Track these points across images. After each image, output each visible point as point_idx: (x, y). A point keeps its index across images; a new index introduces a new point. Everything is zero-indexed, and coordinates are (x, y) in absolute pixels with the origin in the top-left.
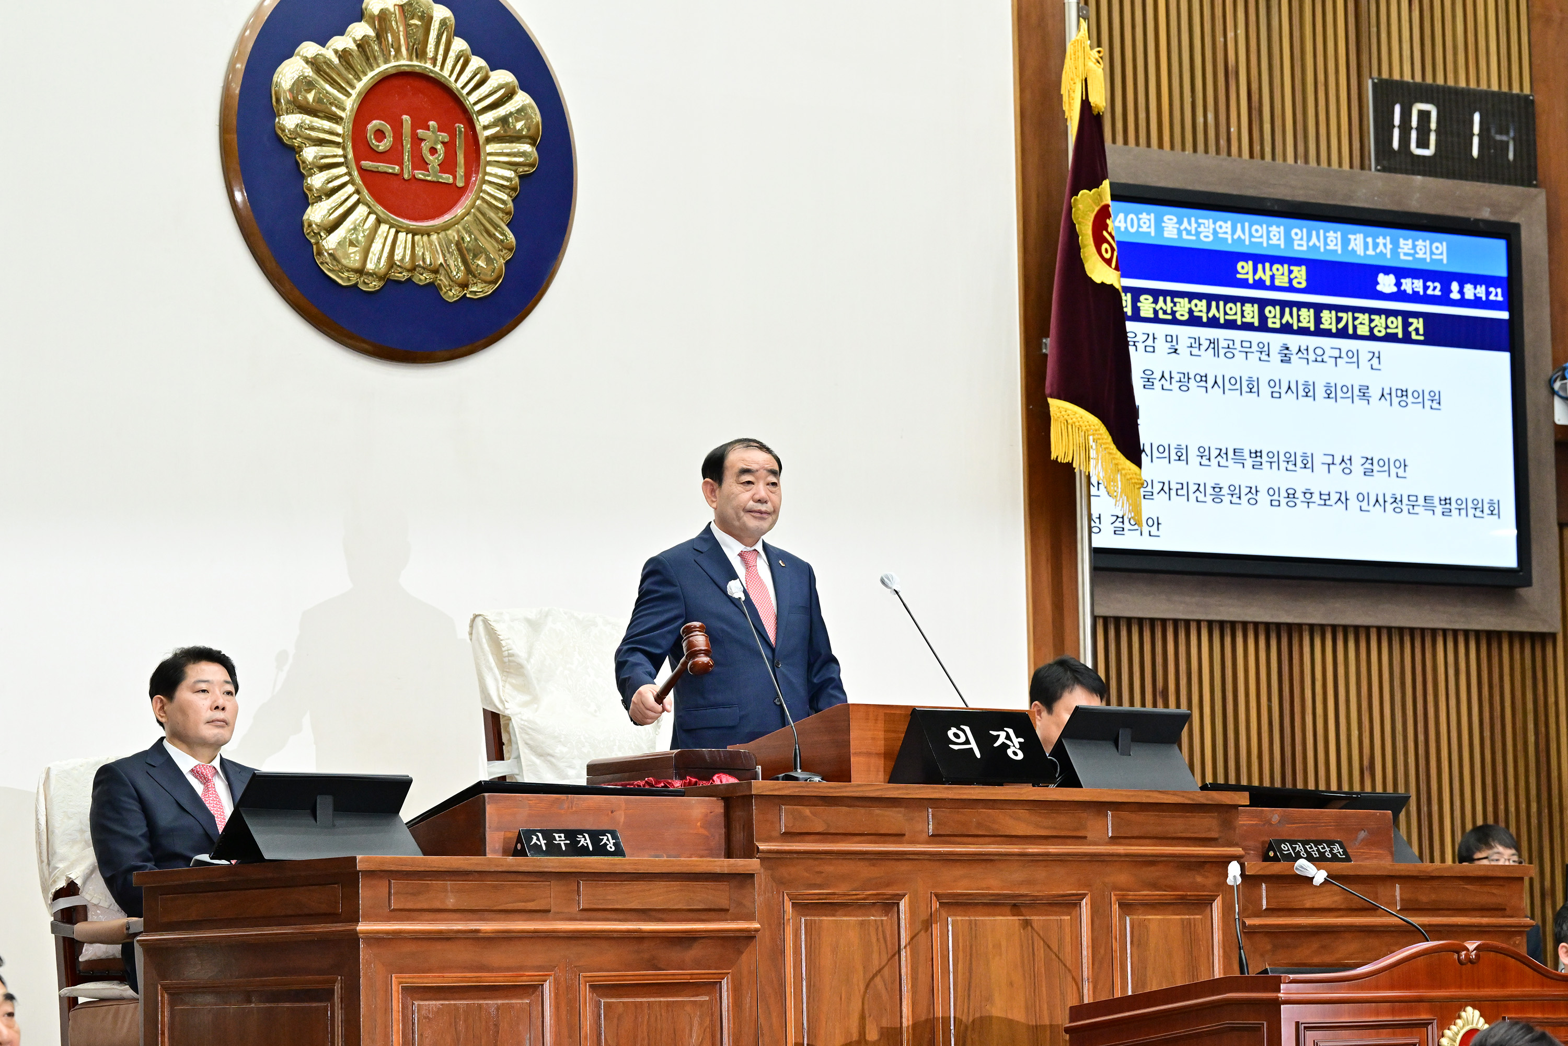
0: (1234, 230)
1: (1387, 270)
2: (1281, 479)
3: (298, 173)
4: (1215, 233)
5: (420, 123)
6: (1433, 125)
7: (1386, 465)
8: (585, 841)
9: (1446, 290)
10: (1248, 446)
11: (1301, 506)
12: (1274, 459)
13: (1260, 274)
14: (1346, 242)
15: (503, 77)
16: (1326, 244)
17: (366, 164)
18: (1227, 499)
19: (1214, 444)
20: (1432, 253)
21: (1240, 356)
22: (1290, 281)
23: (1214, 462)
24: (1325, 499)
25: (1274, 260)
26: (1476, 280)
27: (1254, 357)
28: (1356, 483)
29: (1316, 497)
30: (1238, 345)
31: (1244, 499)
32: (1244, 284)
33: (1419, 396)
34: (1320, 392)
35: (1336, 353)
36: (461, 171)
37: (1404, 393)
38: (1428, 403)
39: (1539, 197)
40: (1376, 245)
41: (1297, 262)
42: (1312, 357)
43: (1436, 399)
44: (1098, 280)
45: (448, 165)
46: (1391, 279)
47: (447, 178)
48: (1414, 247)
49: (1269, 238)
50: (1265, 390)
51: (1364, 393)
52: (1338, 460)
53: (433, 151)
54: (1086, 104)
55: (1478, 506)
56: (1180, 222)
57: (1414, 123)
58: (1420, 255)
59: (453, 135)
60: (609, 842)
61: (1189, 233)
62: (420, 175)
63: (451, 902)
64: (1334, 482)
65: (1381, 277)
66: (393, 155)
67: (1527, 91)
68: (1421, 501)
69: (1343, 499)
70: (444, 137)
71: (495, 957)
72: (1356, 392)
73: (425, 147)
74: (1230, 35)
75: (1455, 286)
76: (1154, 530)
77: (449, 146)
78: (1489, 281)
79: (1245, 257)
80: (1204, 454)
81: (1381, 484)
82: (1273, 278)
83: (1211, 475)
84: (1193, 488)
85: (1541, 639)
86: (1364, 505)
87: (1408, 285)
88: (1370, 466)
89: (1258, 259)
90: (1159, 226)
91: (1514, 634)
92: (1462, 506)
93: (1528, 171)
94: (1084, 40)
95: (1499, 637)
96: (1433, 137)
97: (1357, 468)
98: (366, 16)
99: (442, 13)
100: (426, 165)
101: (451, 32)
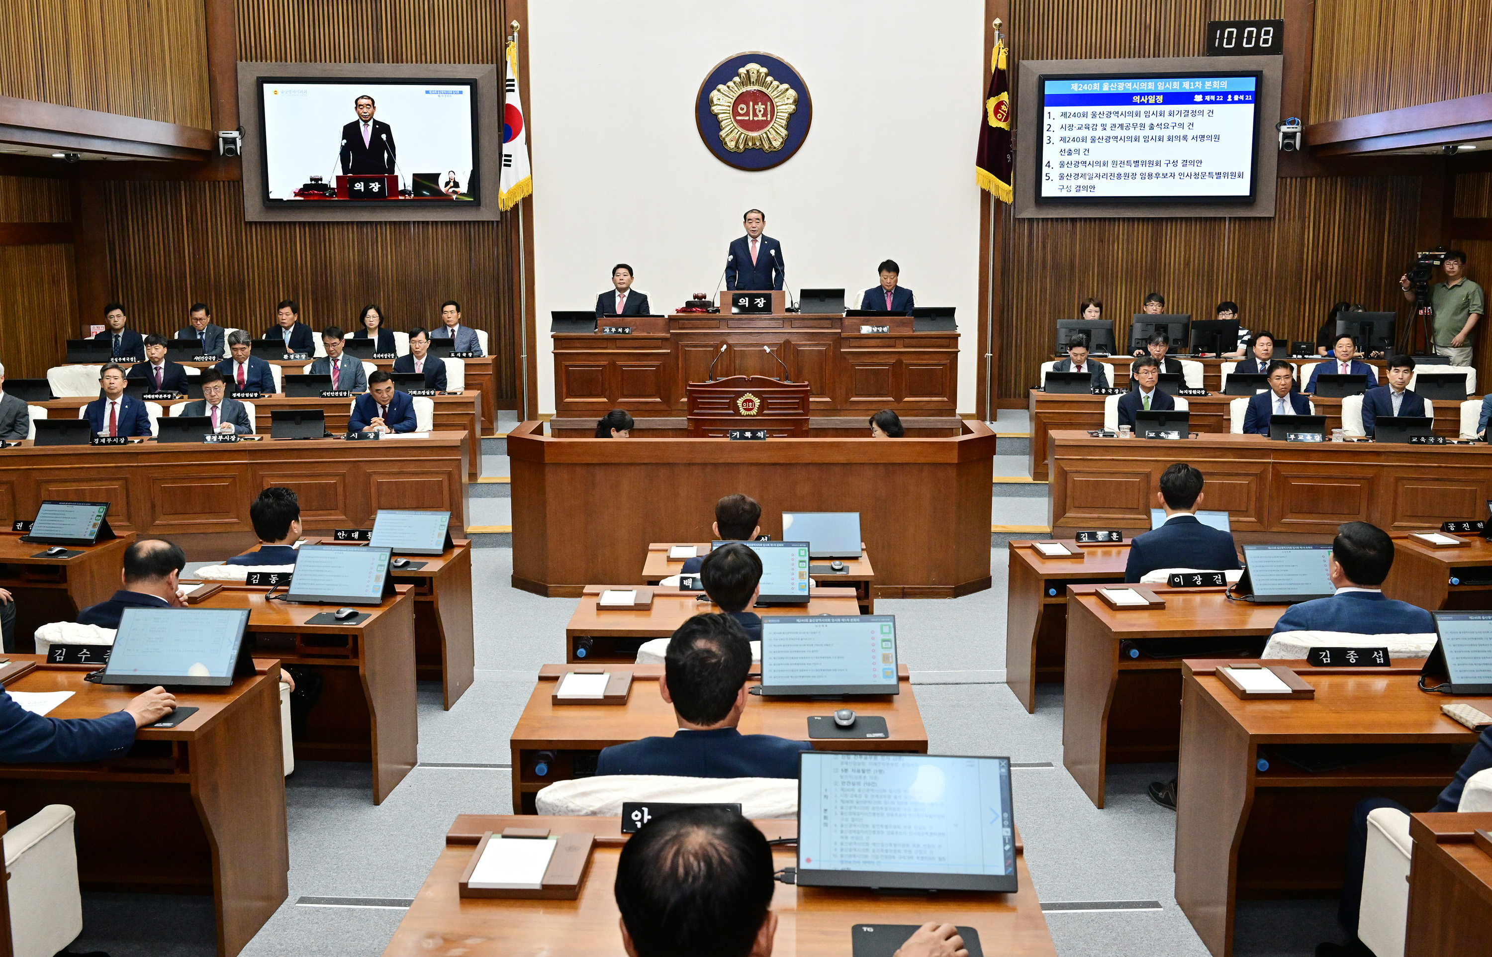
0: (1133, 85)
1: (1198, 93)
2: (1147, 170)
3: (719, 122)
4: (1124, 87)
5: (755, 103)
6: (1234, 36)
7: (1192, 163)
8: (620, 330)
9: (1225, 98)
10: (1133, 159)
11: (1154, 179)
12: (1144, 163)
13: (1143, 99)
14: (1181, 85)
15: (786, 86)
16: (1172, 86)
17: (738, 118)
18: (1123, 178)
19: (1119, 159)
20: (1220, 85)
21: (1132, 129)
22: (1156, 101)
23: (1118, 166)
24: (1165, 176)
25: (1148, 94)
26: (1239, 93)
27: (1138, 129)
28: (1180, 169)
29: (1161, 175)
30: (1131, 125)
31: (1130, 177)
32: (1136, 104)
33: (1210, 138)
34: (1166, 139)
35: (1174, 125)
36: (769, 116)
37: (1203, 137)
38: (1213, 140)
39: (1279, 58)
40: (1194, 85)
41: (1159, 94)
42: (1163, 126)
43: (1217, 138)
44: (994, 126)
45: (765, 115)
46: (1201, 96)
47: (765, 118)
48: (1212, 84)
49: (1147, 87)
50: (1142, 140)
51: (1185, 138)
52: (1171, 162)
53: (760, 111)
54: (996, 68)
55: (1233, 174)
56: (1110, 85)
57: (1226, 36)
58: (1215, 86)
59: (766, 107)
60: (627, 330)
61: (1113, 88)
62: (756, 119)
63: (578, 345)
64: (1170, 169)
65: (1196, 96)
66: (747, 114)
67: (1282, 18)
68: (1207, 174)
69: (1173, 175)
70: (764, 107)
71: (592, 358)
72: (1181, 137)
73: (757, 111)
75: (1230, 96)
76: (1092, 190)
77: (765, 110)
78: (1245, 93)
79: (1137, 94)
80: (1114, 163)
81: (1190, 169)
82: (1148, 101)
83: (1117, 170)
84: (1109, 175)
85: (1270, 218)
86: (1182, 177)
87: (1208, 98)
88: (1185, 163)
89: (1142, 95)
90: (1101, 87)
91: (1255, 218)
92: (1226, 175)
93: (1276, 48)
94: (1002, 46)
95: (1249, 219)
96: (1234, 40)
97: (1180, 164)
98: (739, 75)
99: (764, 70)
100: (758, 116)
101: (767, 75)
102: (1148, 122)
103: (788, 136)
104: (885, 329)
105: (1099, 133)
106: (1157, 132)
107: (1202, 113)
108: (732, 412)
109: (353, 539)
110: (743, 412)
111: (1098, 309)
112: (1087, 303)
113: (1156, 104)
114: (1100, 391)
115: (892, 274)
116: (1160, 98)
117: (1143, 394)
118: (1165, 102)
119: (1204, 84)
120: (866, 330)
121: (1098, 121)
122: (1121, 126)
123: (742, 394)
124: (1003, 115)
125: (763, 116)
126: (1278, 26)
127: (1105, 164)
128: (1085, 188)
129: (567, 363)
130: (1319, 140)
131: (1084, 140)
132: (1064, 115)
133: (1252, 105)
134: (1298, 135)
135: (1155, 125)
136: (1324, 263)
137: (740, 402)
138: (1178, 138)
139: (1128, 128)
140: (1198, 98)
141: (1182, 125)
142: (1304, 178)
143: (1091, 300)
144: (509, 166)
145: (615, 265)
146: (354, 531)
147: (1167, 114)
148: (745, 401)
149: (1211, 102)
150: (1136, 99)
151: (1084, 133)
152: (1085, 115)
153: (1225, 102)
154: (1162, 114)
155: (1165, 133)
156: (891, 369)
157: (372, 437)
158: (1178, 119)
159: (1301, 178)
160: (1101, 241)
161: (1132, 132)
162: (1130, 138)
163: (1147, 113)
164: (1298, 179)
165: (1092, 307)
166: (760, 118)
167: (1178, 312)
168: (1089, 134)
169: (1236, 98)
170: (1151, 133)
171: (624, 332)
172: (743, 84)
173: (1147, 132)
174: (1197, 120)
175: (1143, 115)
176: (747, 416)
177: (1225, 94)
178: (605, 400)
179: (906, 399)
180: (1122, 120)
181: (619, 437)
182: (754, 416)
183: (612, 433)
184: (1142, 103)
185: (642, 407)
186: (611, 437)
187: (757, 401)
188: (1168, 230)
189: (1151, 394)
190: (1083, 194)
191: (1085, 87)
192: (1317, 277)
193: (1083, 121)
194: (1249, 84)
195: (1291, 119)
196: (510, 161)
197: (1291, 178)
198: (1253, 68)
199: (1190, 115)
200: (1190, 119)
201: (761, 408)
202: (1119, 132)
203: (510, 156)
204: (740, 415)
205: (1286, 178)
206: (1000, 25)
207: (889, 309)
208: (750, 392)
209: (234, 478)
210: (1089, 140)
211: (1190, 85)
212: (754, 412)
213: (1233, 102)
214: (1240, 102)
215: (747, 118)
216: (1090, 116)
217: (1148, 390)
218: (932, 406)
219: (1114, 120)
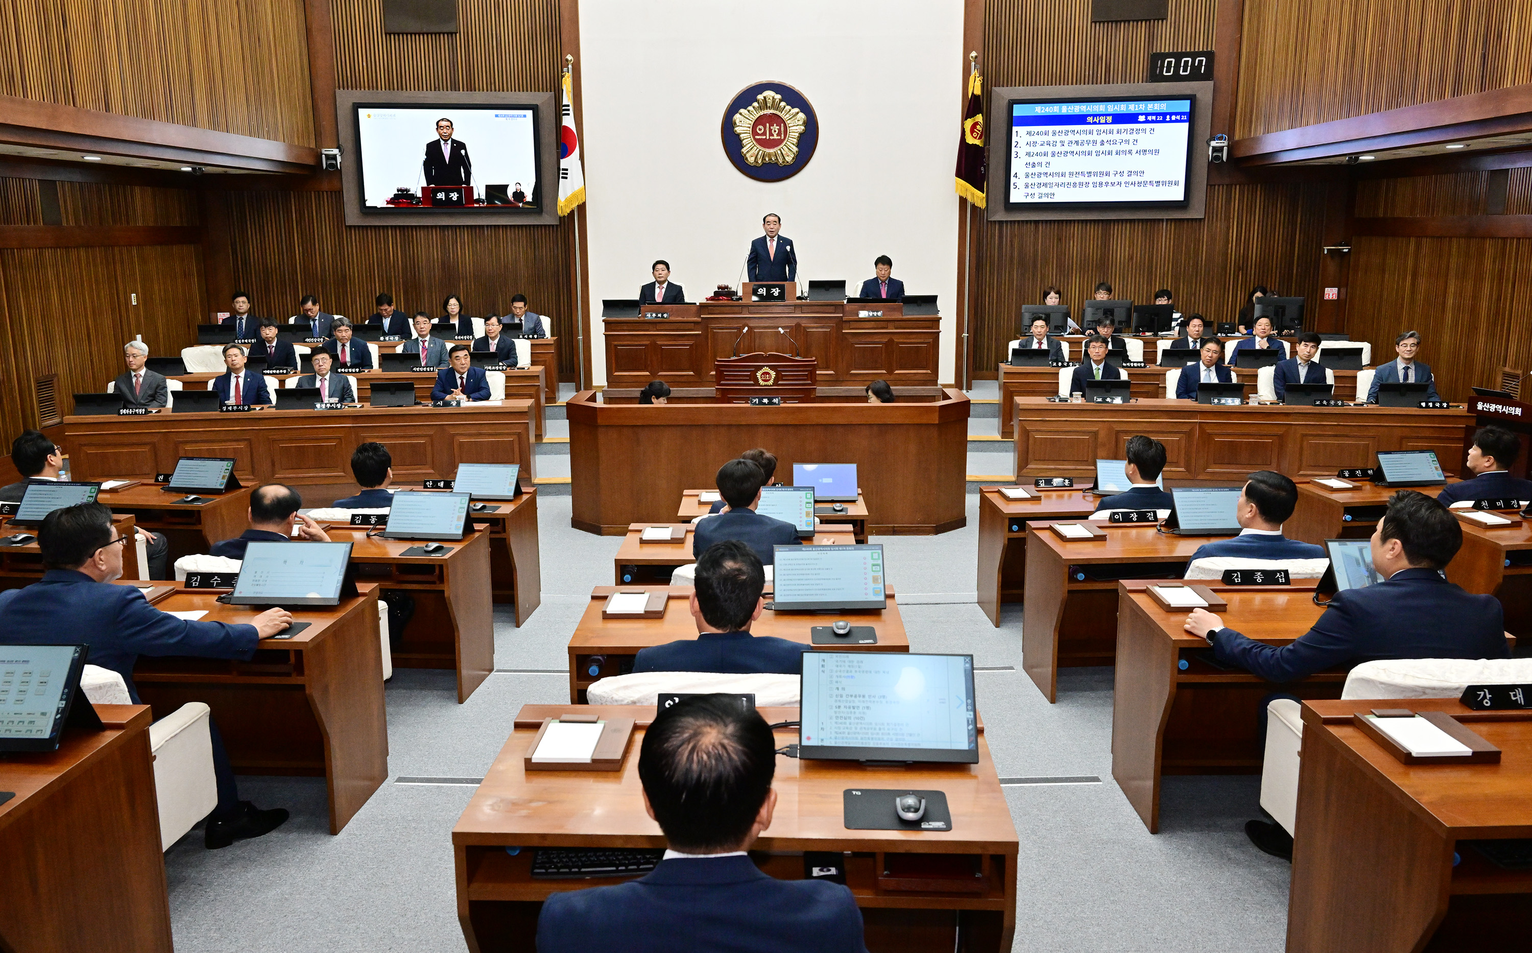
0: (1087, 108)
1: (1142, 114)
2: (1098, 179)
3: (741, 141)
4: (1080, 109)
5: (771, 125)
6: (1173, 65)
7: (1136, 173)
8: (660, 315)
9: (1165, 118)
10: (1086, 170)
11: (1104, 187)
12: (1095, 174)
13: (1095, 120)
14: (1128, 107)
15: (797, 110)
16: (1120, 108)
17: (757, 137)
18: (1078, 186)
19: (1074, 170)
20: (1160, 107)
21: (1086, 145)
22: (1106, 121)
23: (1074, 176)
24: (1113, 184)
25: (1100, 115)
26: (1176, 114)
27: (1091, 145)
28: (1125, 178)
29: (1109, 184)
30: (1085, 141)
31: (1084, 186)
32: (1089, 123)
33: (1151, 152)
34: (1114, 153)
35: (1121, 141)
36: (783, 135)
37: (1145, 151)
38: (1154, 153)
39: (1211, 83)
40: (1139, 107)
41: (1109, 115)
42: (1112, 143)
43: (1157, 152)
44: (970, 143)
45: (779, 134)
46: (1144, 117)
47: (779, 137)
48: (1153, 106)
49: (1099, 109)
50: (1094, 154)
51: (1130, 152)
52: (1119, 172)
53: (775, 131)
54: (973, 93)
55: (1170, 183)
56: (1068, 108)
57: (1165, 65)
58: (1156, 108)
59: (780, 128)
60: (665, 315)
61: (1071, 110)
62: (771, 138)
63: (625, 328)
64: (1118, 178)
65: (1140, 117)
66: (764, 134)
67: (1214, 49)
68: (1148, 183)
69: (1119, 184)
70: (778, 127)
71: (636, 339)
72: (1127, 152)
73: (773, 131)
74: (1101, 46)
75: (1168, 117)
76: (1053, 196)
77: (780, 130)
78: (1181, 114)
79: (1090, 115)
80: (1071, 174)
81: (1134, 178)
82: (1099, 121)
83: (1073, 180)
84: (1066, 184)
85: (1200, 220)
86: (1127, 185)
88: (1130, 173)
89: (1094, 116)
90: (1060, 110)
91: (1188, 219)
92: (1164, 183)
93: (1209, 75)
94: (977, 75)
95: (1183, 220)
96: (1172, 69)
97: (1126, 174)
98: (757, 101)
99: (778, 97)
100: (773, 135)
101: (781, 101)
102: (1099, 139)
103: (799, 152)
104: (879, 314)
105: (1058, 148)
106: (1107, 147)
107: (1145, 130)
108: (752, 382)
109: (440, 488)
110: (761, 382)
111: (1057, 296)
112: (1048, 290)
113: (1106, 123)
114: (1057, 364)
115: (886, 267)
116: (1110, 119)
117: (1094, 366)
118: (1114, 122)
119: (1146, 106)
120: (863, 314)
121: (1057, 138)
122: (1077, 142)
123: (761, 367)
124: (978, 134)
125: (778, 135)
126: (1210, 56)
127: (1063, 175)
128: (1047, 195)
129: (616, 343)
130: (1242, 153)
131: (1046, 154)
132: (1029, 133)
133: (1187, 124)
134: (1225, 149)
135: (1105, 141)
136: (1246, 258)
137: (759, 374)
138: (1124, 152)
139: (1082, 144)
140: (1142, 118)
141: (1127, 142)
142: (1230, 186)
143: (1051, 288)
144: (566, 178)
145: (654, 262)
146: (440, 481)
147: (1115, 132)
148: (763, 374)
149: (1153, 122)
150: (1090, 119)
151: (1046, 148)
152: (1046, 133)
153: (1164, 121)
154: (1111, 132)
155: (1114, 148)
156: (884, 347)
157: (454, 404)
158: (1124, 136)
159: (1227, 185)
160: (1060, 240)
161: (1086, 148)
162: (1084, 153)
163: (1099, 132)
164: (1225, 187)
165: (1052, 294)
166: (775, 137)
167: (1122, 299)
168: (1050, 149)
169: (1173, 118)
170: (1102, 149)
171: (663, 317)
172: (761, 108)
173: (1098, 147)
174: (1141, 137)
175: (1095, 133)
176: (765, 386)
177: (1164, 115)
178: (648, 373)
179: (897, 372)
180: (1077, 137)
181: (659, 403)
182: (771, 386)
183: (653, 400)
184: (1095, 123)
185: (678, 379)
186: (652, 403)
187: (773, 374)
188: (1115, 230)
189: (1101, 366)
190: (1045, 200)
191: (1047, 110)
192: (1239, 268)
193: (1045, 138)
194: (1185, 106)
195: (1219, 135)
196: (567, 174)
197: (1219, 186)
198: (1188, 92)
199: (1135, 133)
200: (1135, 136)
201: (776, 379)
202: (1075, 148)
203: (567, 170)
204: (759, 385)
205: (1215, 185)
206: (976, 57)
207: (884, 296)
208: (767, 366)
209: (340, 438)
210: (1050, 155)
211: (1135, 108)
212: (771, 382)
213: (1171, 121)
214: (1176, 121)
215: (764, 137)
216: (1050, 134)
217: (1098, 362)
218: (917, 377)
219: (1071, 137)
